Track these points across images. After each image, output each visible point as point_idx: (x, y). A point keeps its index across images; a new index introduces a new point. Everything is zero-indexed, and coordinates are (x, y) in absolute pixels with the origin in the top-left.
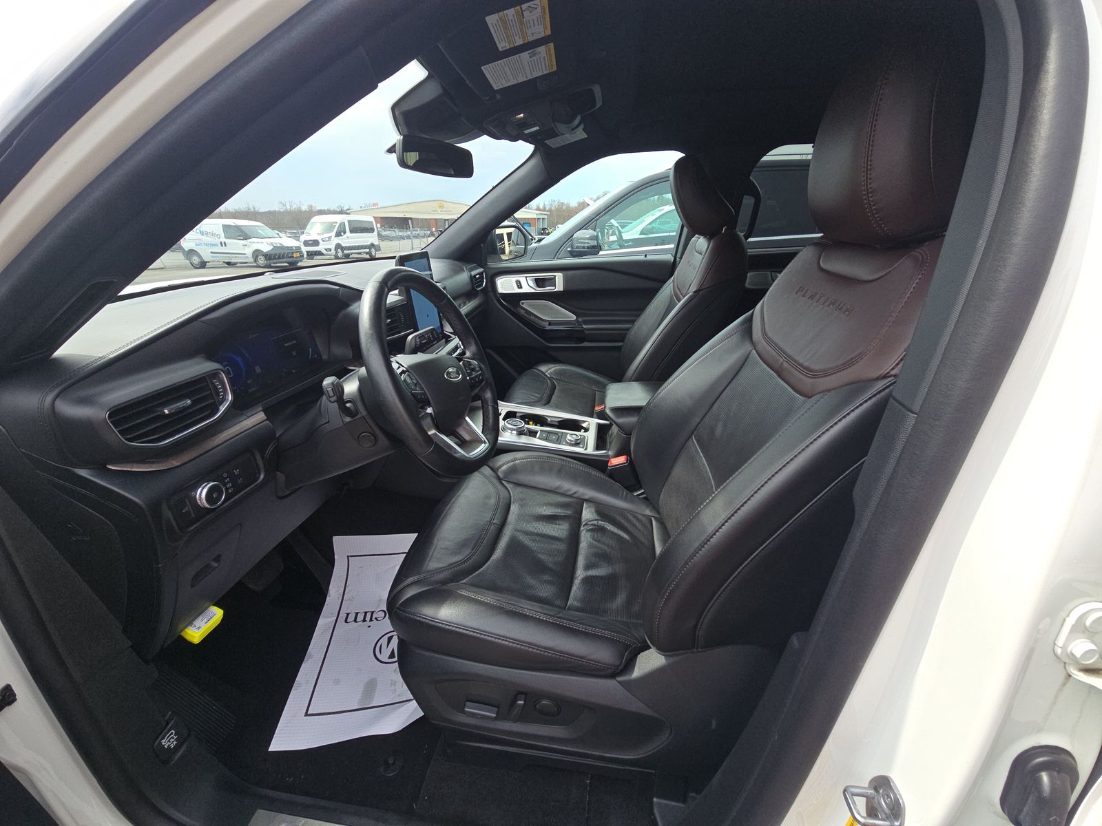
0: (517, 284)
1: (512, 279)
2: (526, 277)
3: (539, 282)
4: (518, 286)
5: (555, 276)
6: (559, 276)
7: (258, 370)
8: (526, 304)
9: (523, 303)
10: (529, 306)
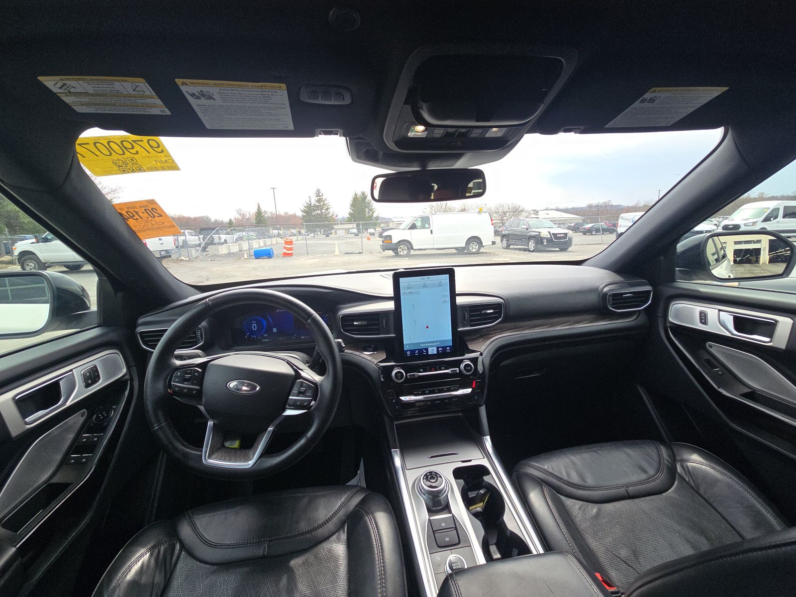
0: (700, 316)
1: (697, 308)
2: (720, 310)
3: (741, 323)
4: (701, 319)
5: (776, 321)
6: (784, 323)
7: (275, 330)
8: (716, 349)
9: (711, 347)
10: (723, 353)
